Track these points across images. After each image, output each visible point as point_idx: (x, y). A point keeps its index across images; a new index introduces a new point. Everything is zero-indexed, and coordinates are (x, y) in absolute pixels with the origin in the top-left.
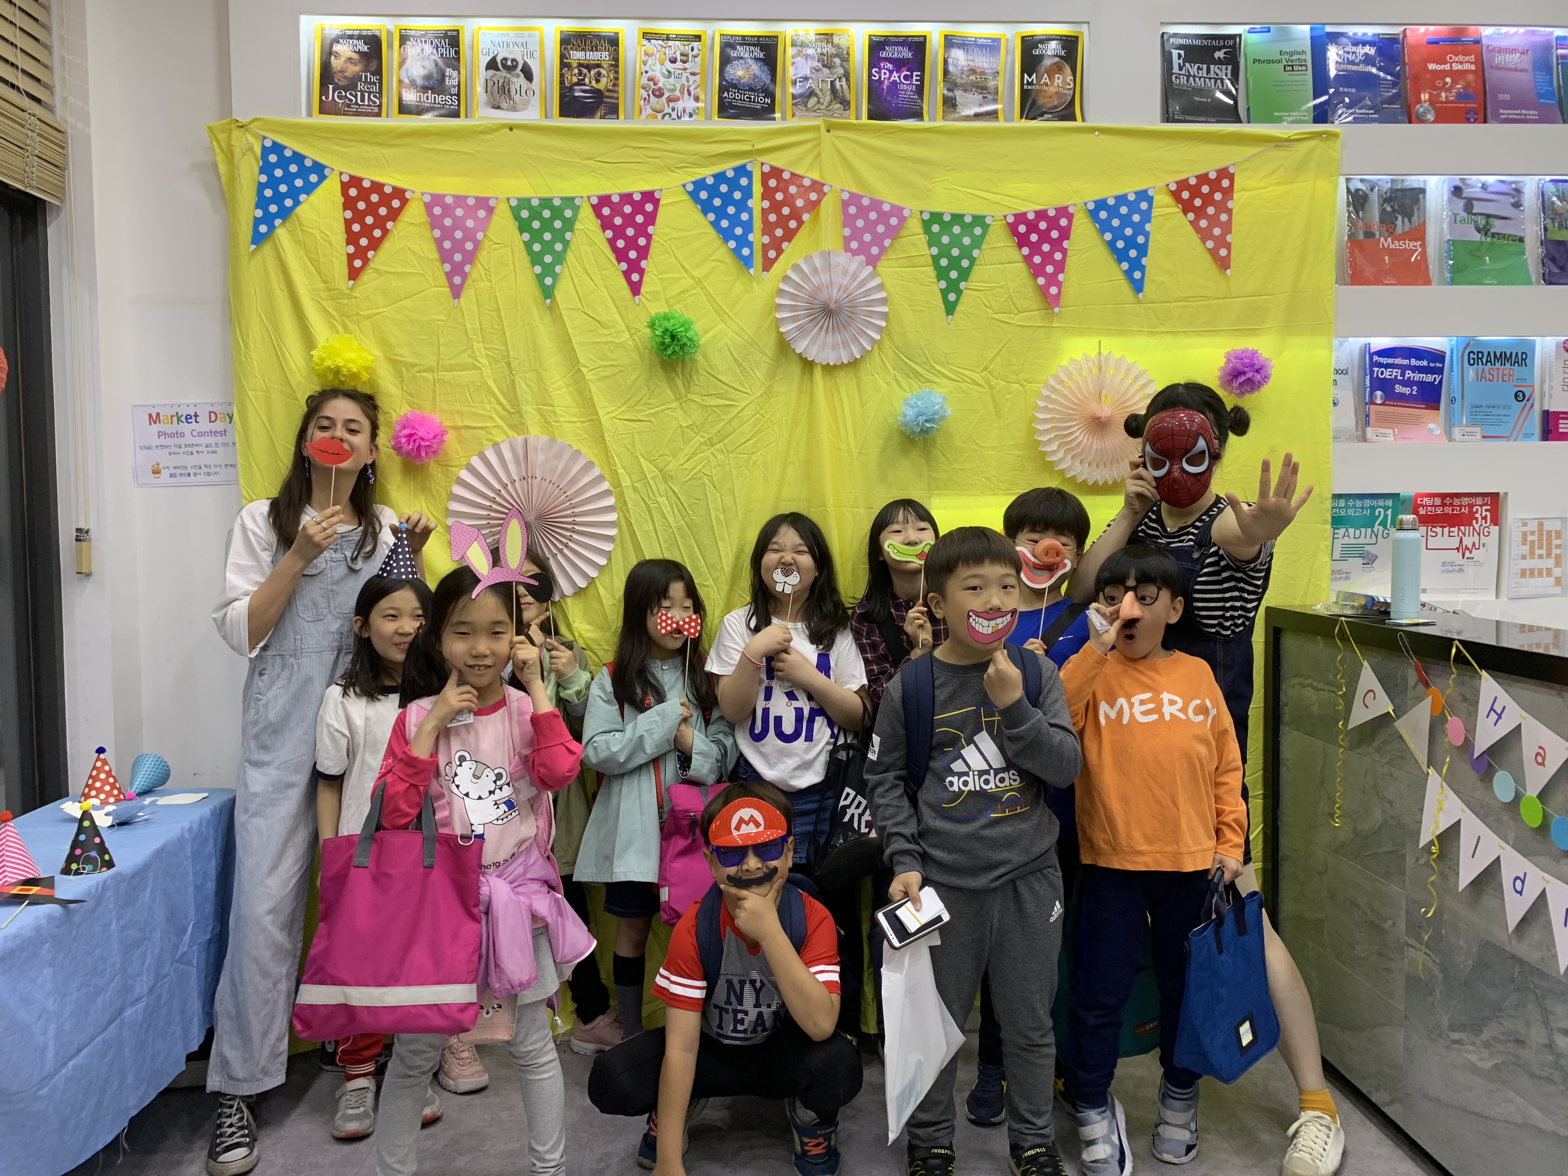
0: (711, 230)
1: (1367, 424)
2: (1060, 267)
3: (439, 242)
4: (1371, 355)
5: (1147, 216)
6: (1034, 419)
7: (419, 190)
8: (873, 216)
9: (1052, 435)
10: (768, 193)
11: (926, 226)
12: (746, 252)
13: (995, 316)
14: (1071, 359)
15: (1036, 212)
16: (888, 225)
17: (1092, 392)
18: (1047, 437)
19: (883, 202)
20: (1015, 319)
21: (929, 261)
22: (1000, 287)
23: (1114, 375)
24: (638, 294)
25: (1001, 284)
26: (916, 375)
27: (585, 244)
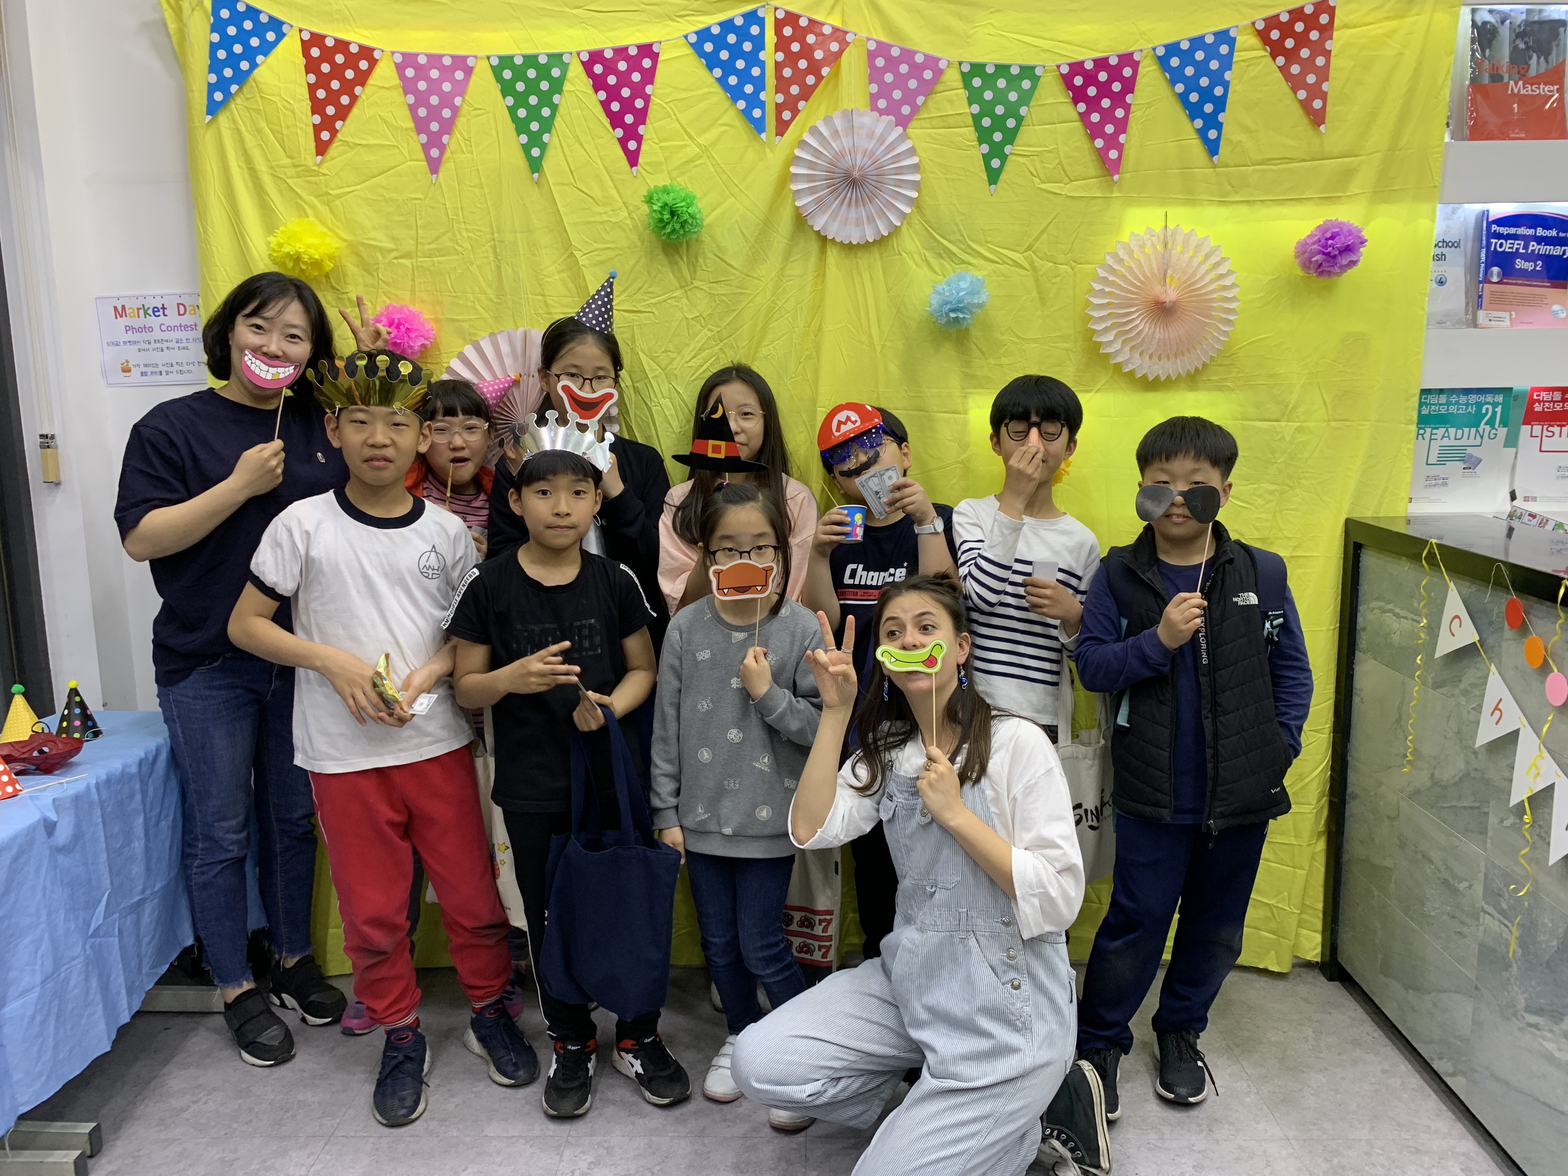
0: (717, 89)
1: (1480, 306)
2: (1122, 126)
3: (413, 109)
4: (1490, 224)
5: (1227, 63)
6: (1088, 304)
7: (388, 49)
8: (904, 69)
9: (1109, 324)
10: (782, 44)
11: (966, 78)
12: (757, 113)
13: (1043, 186)
14: (1132, 234)
15: (1095, 61)
16: (920, 79)
17: (1156, 272)
18: (1103, 326)
19: (916, 52)
20: (1066, 189)
21: (970, 121)
22: (1049, 152)
23: (1182, 253)
24: (636, 165)
25: (1051, 148)
26: (950, 255)
27: (576, 108)
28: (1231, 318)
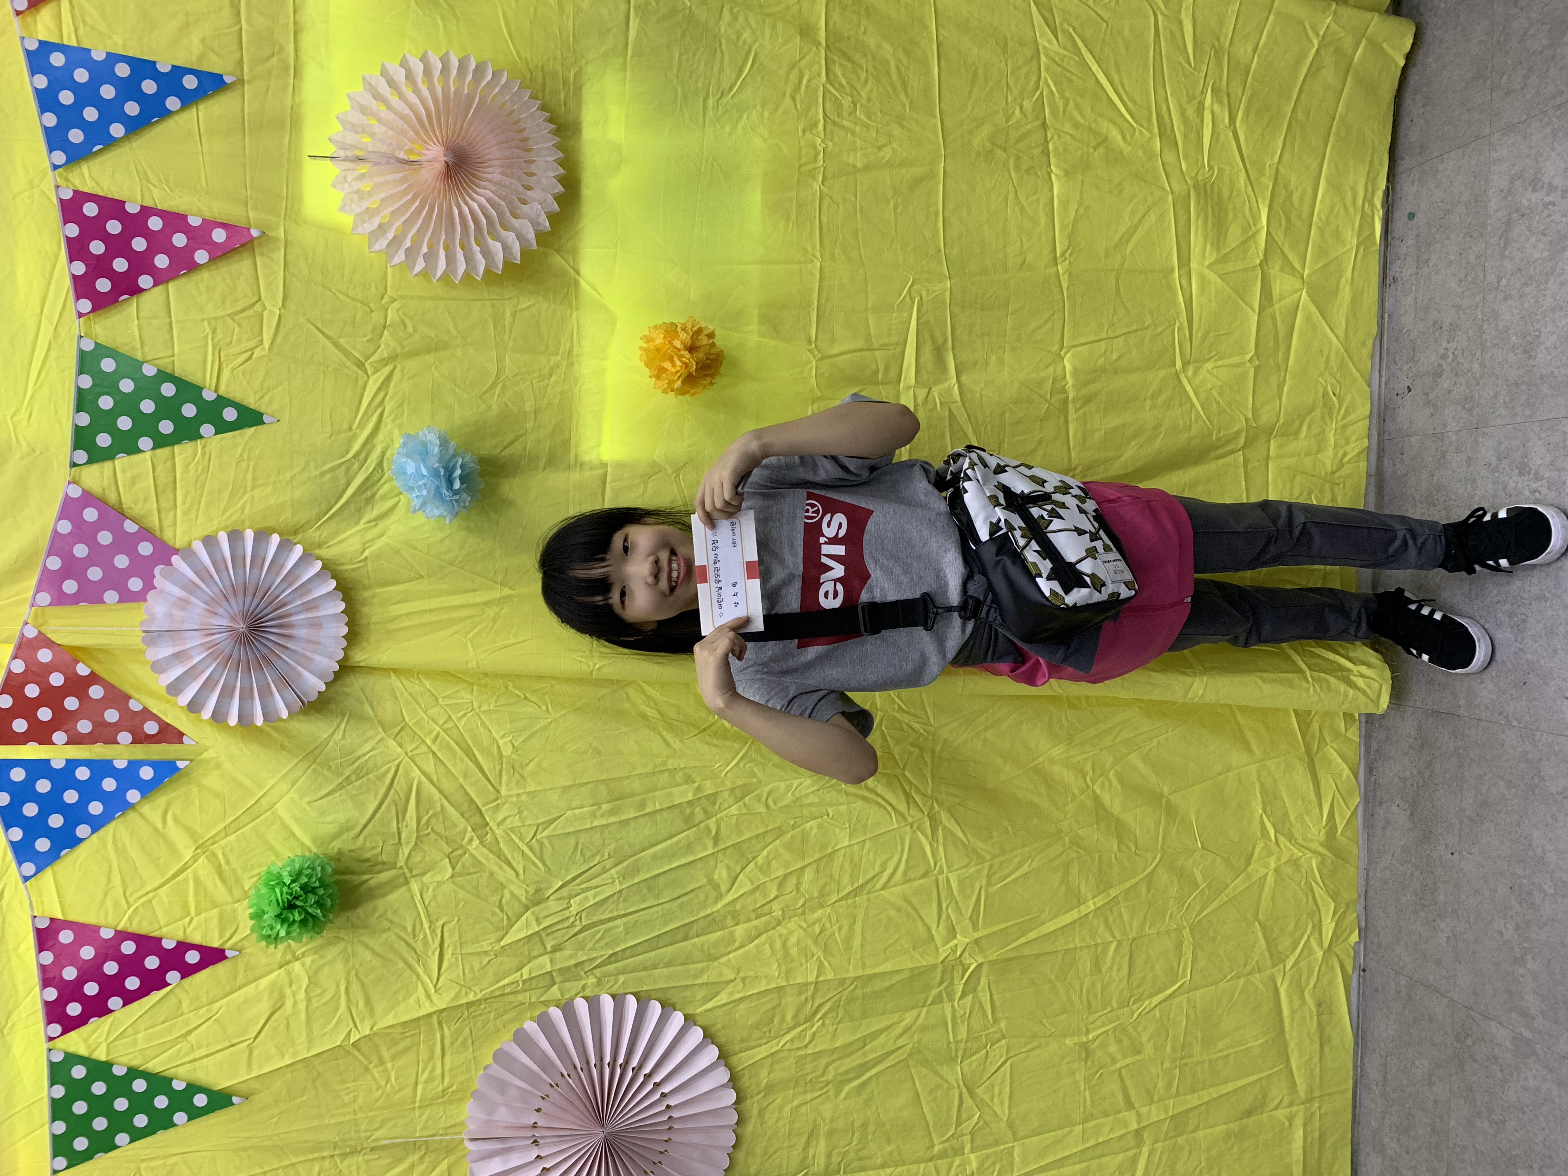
0: (108, 831)
2: (175, 221)
5: (78, 56)
6: (446, 278)
8: (81, 551)
9: (476, 249)
10: (40, 733)
11: (98, 456)
12: (146, 773)
14: (342, 209)
15: (72, 259)
16: (98, 526)
17: (400, 175)
18: (479, 257)
19: (55, 533)
20: (273, 308)
21: (163, 452)
22: (214, 331)
23: (372, 135)
24: (223, 951)
25: (208, 330)
26: (368, 484)
27: (135, 1042)
28: (473, 65)
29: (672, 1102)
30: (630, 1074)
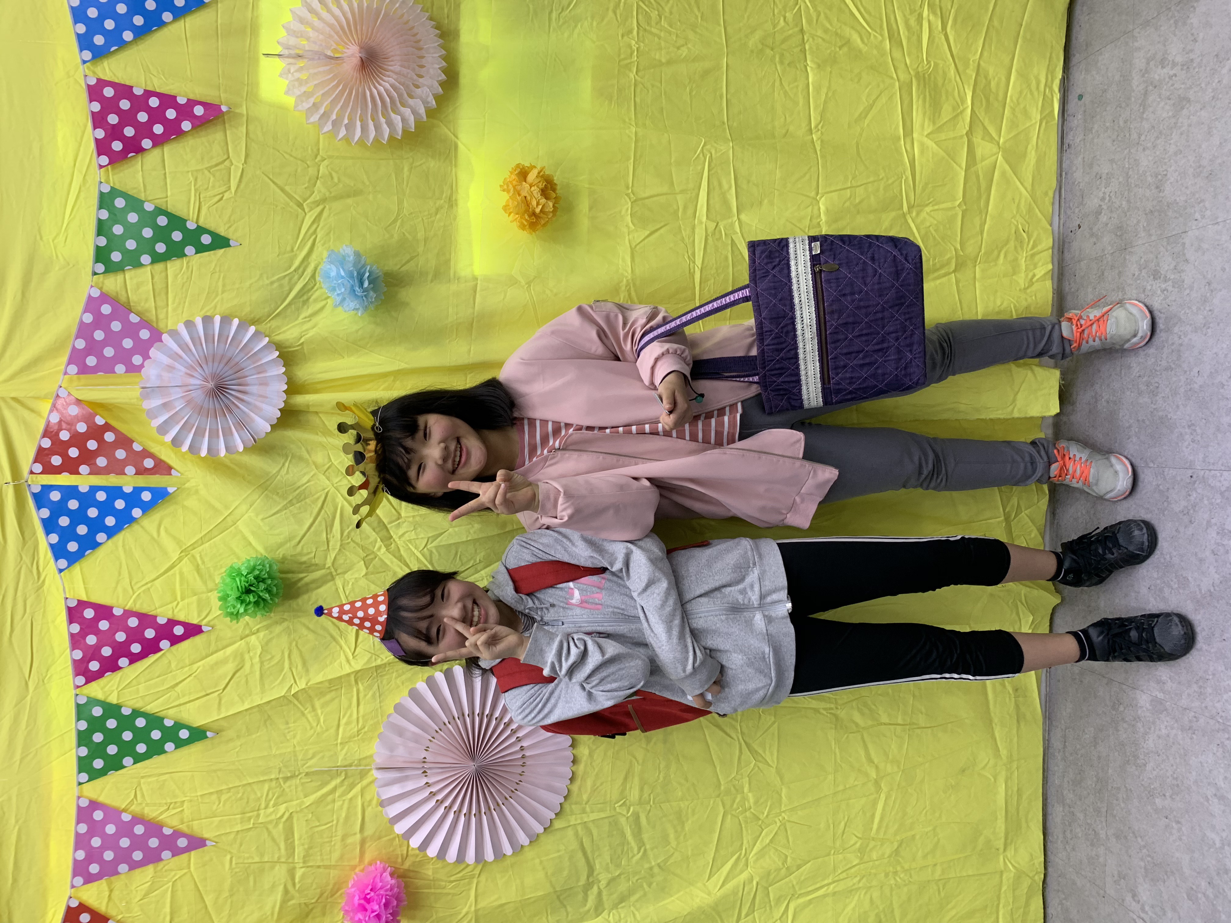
0: (120, 538)
2: (168, 100)
3: (134, 866)
6: (361, 142)
7: (68, 892)
8: (99, 335)
9: (383, 120)
10: (70, 466)
11: (111, 268)
12: (146, 496)
13: (233, 189)
14: (287, 93)
15: (95, 127)
16: (112, 317)
17: (328, 67)
18: (385, 126)
19: (81, 322)
20: (238, 163)
21: (159, 267)
22: (196, 180)
23: (308, 39)
24: (201, 626)
25: (191, 179)
26: (305, 291)
27: (138, 689)
29: (525, 744)
30: (494, 722)
